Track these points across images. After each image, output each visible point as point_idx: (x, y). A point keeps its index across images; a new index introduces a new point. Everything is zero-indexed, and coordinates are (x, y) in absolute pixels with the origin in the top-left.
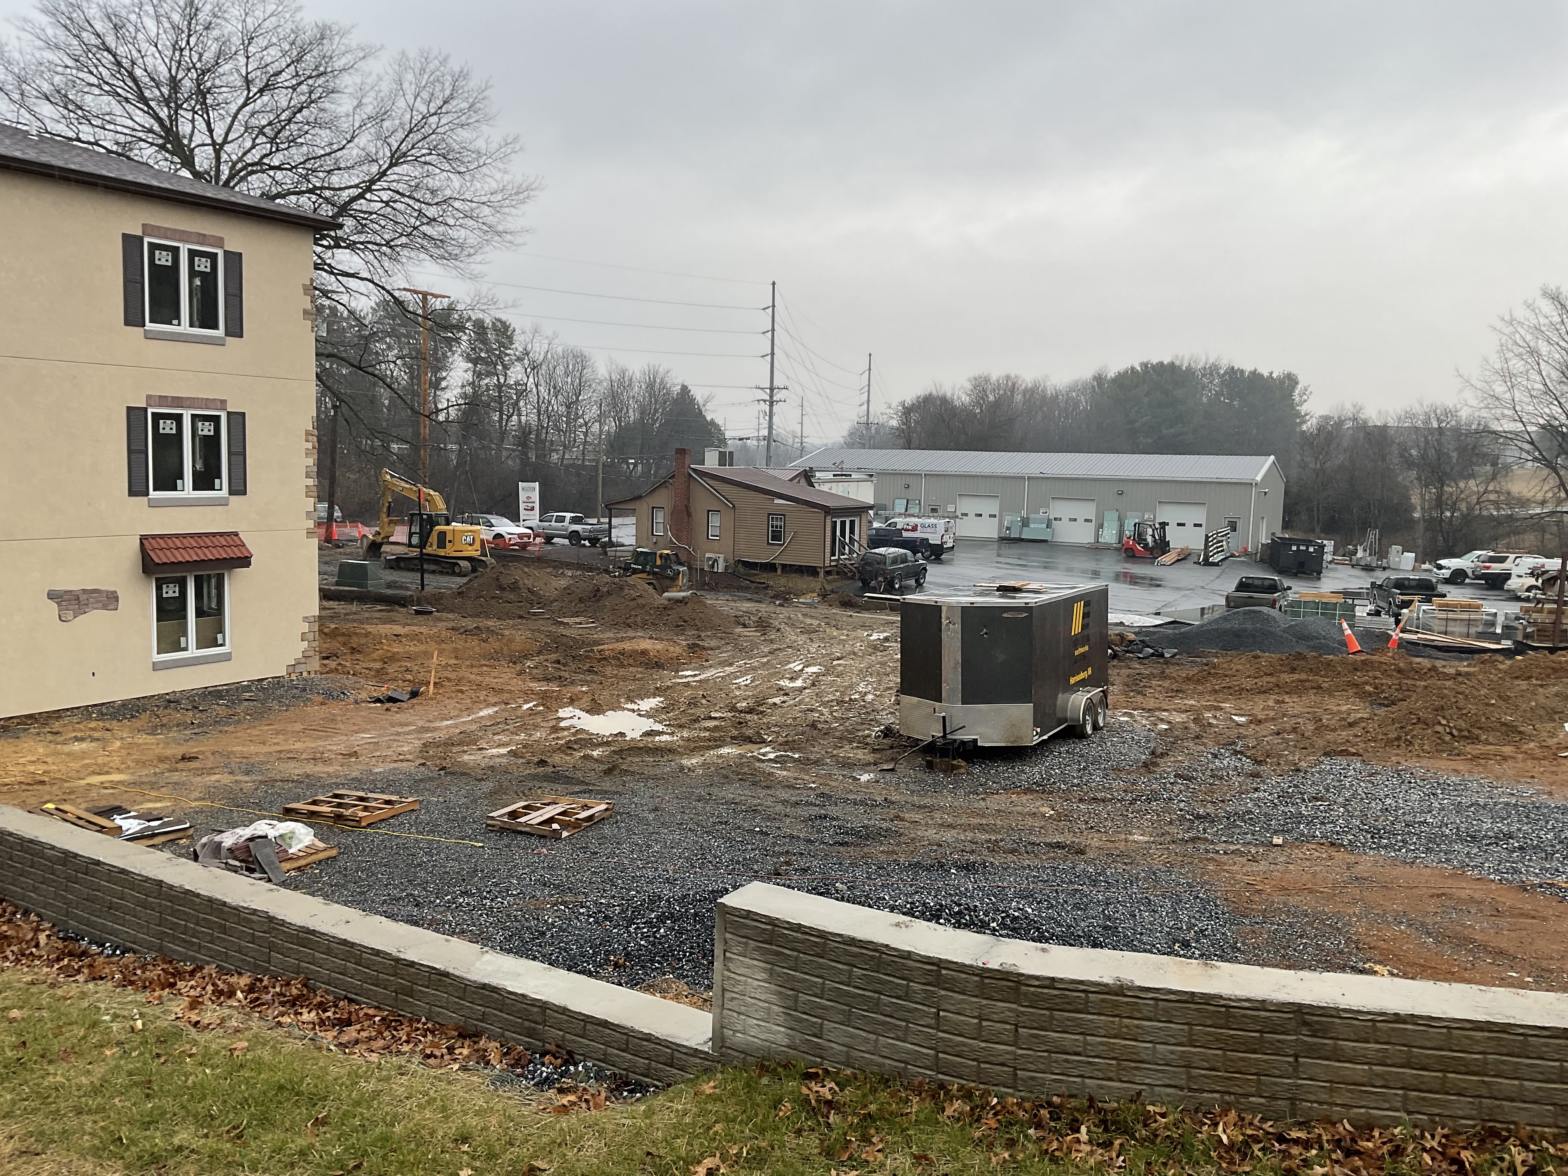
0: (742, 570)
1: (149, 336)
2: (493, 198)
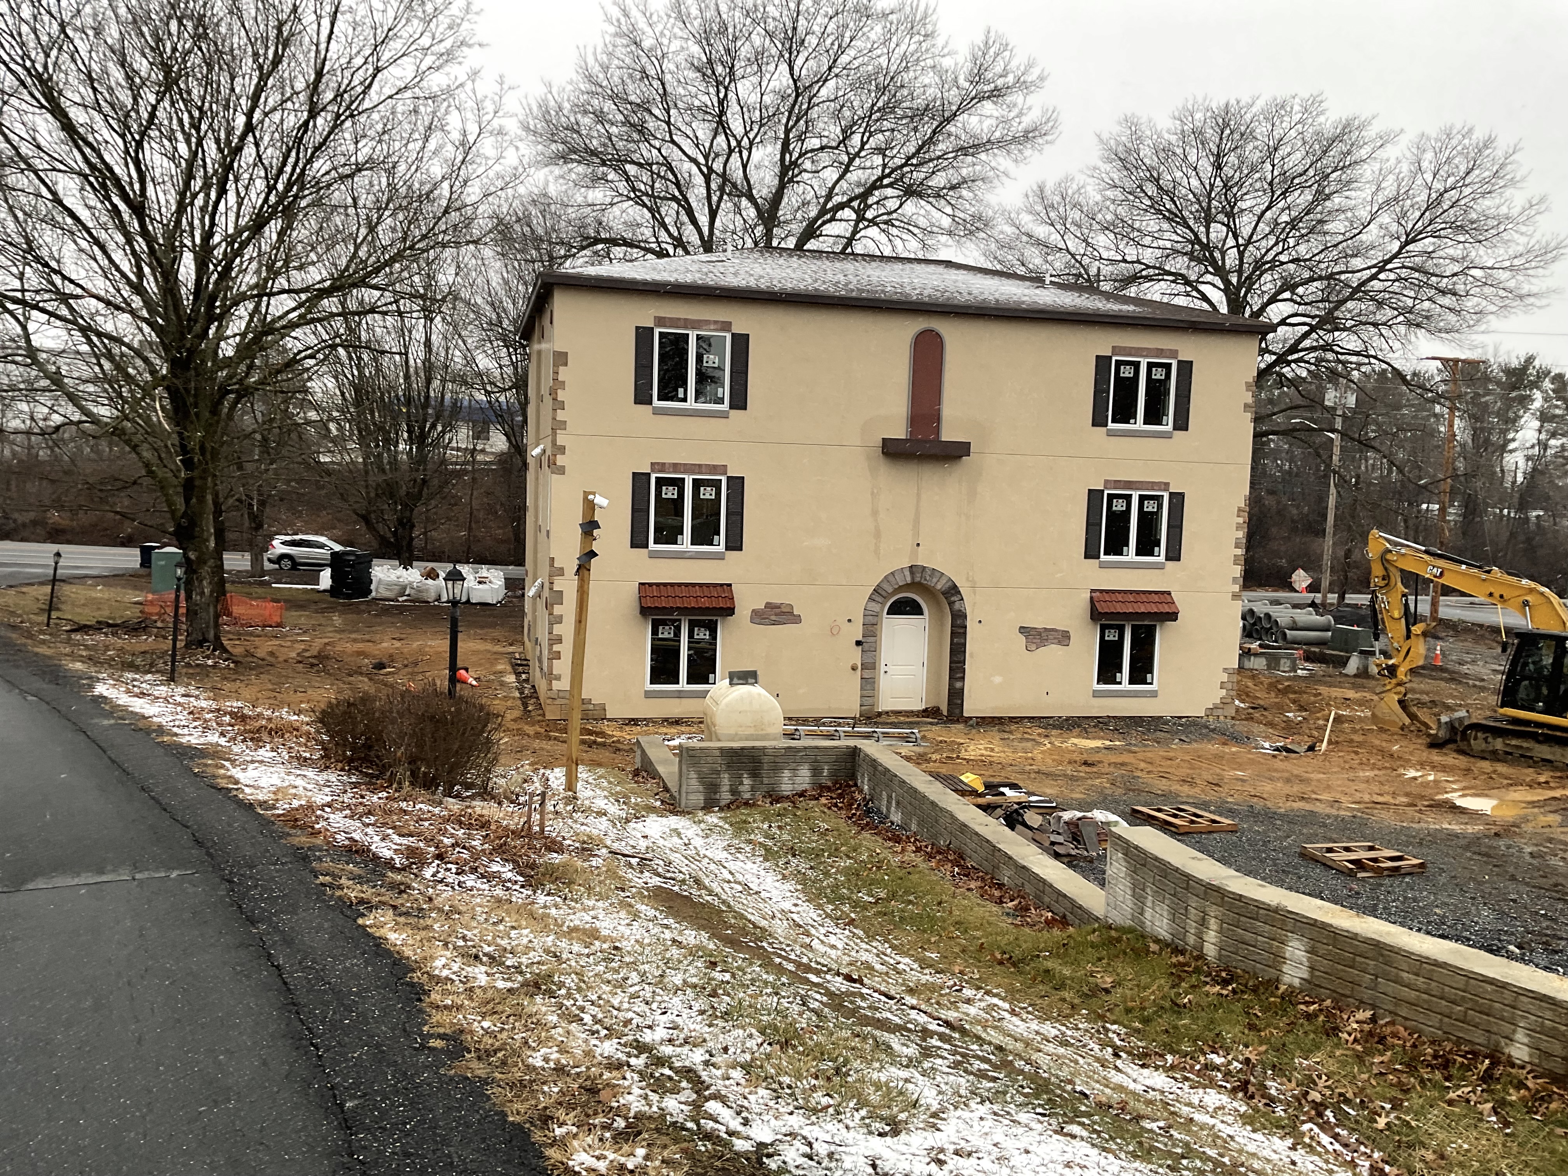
1: (1111, 434)
2: (1516, 262)
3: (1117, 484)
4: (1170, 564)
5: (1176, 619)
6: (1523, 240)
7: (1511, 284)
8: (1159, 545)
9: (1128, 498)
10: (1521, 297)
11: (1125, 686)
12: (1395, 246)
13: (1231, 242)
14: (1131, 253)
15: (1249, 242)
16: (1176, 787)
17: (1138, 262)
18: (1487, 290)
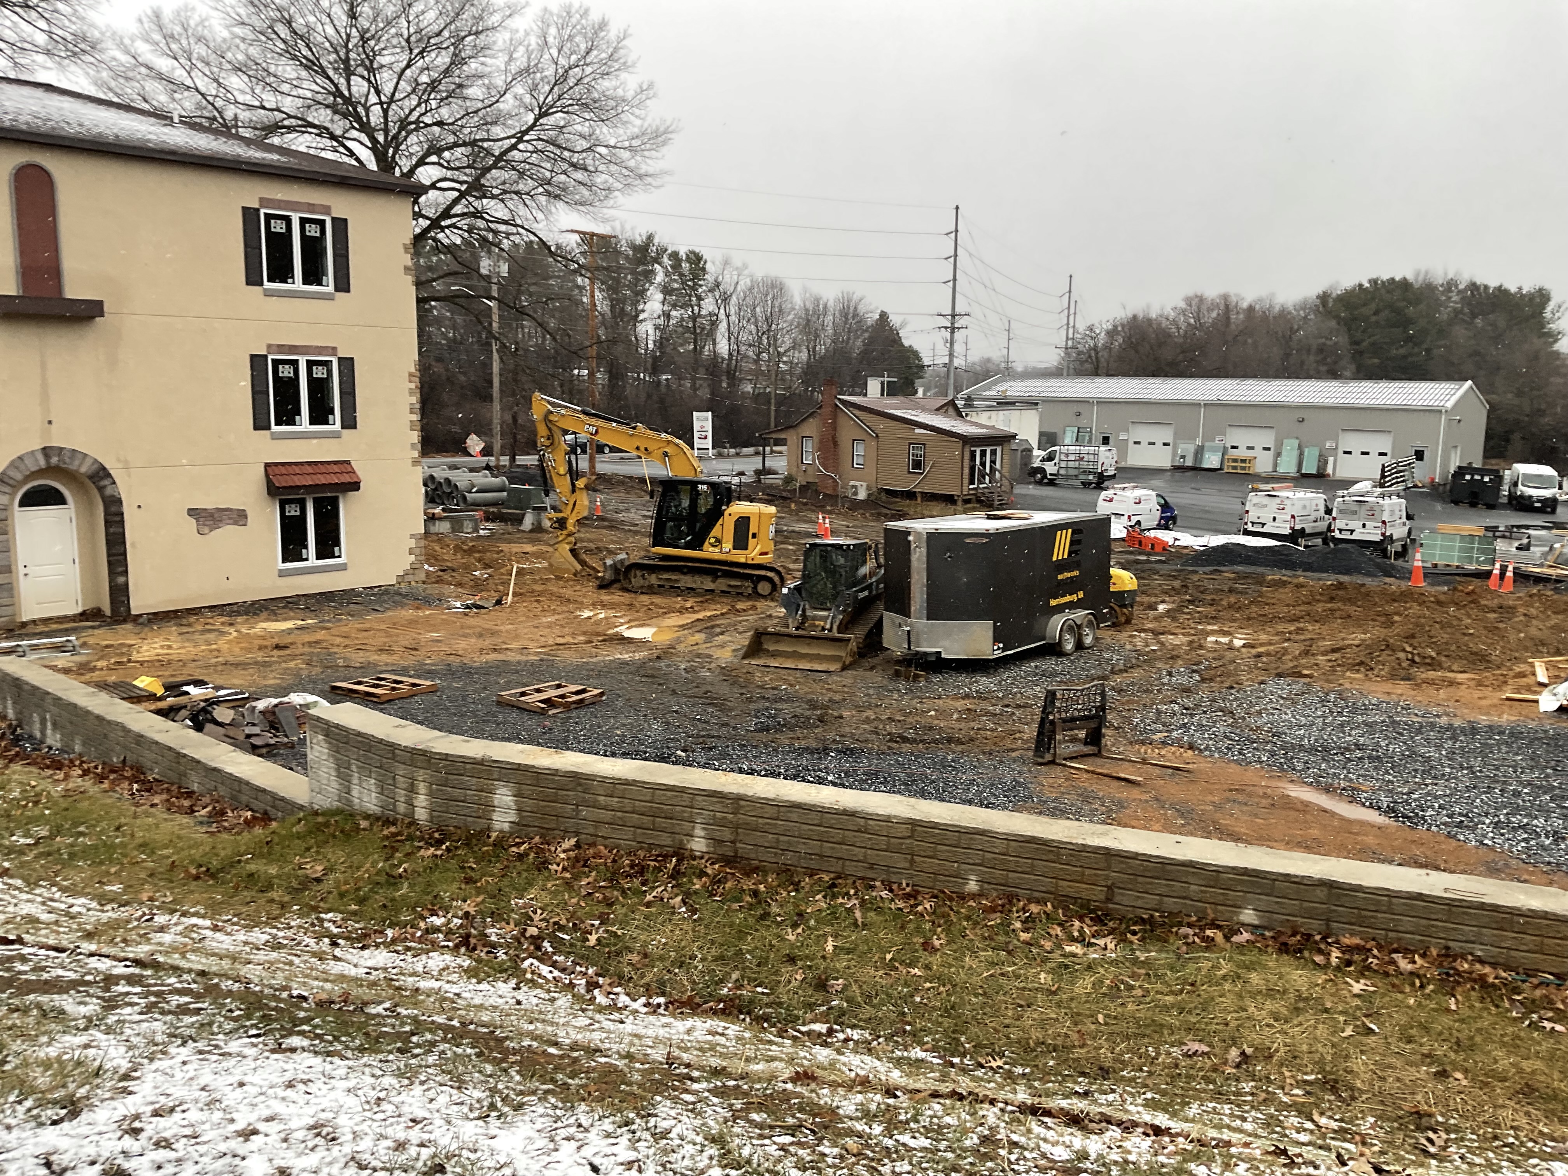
0: (883, 496)
1: (269, 294)
2: (635, 143)
3: (281, 348)
4: (346, 432)
5: (358, 489)
6: (638, 122)
7: (632, 163)
8: (333, 413)
9: (294, 363)
10: (640, 177)
11: (313, 561)
12: (530, 118)
13: (373, 99)
14: (270, 100)
15: (392, 100)
16: (374, 658)
17: (278, 110)
18: (613, 168)
